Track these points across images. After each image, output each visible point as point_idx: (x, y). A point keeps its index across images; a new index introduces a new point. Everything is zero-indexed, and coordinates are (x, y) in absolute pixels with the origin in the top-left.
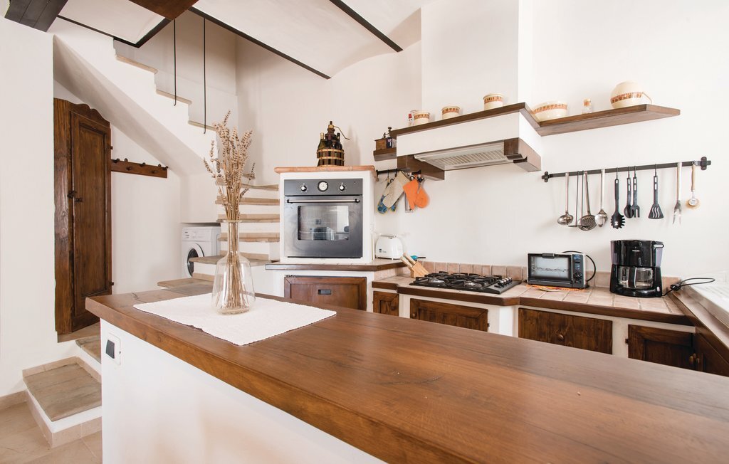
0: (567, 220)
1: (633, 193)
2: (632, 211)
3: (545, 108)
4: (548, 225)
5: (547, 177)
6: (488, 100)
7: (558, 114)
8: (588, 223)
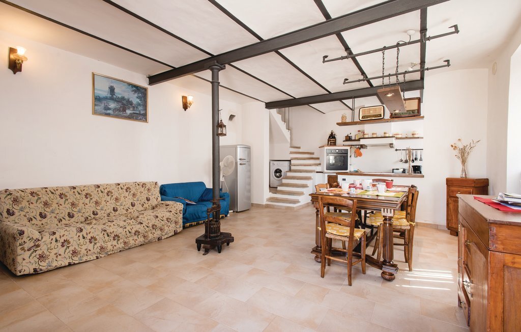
0: (402, 161)
1: (416, 155)
2: (416, 159)
3: (397, 134)
4: (397, 162)
5: (396, 150)
6: (385, 133)
7: (400, 136)
8: (406, 162)
